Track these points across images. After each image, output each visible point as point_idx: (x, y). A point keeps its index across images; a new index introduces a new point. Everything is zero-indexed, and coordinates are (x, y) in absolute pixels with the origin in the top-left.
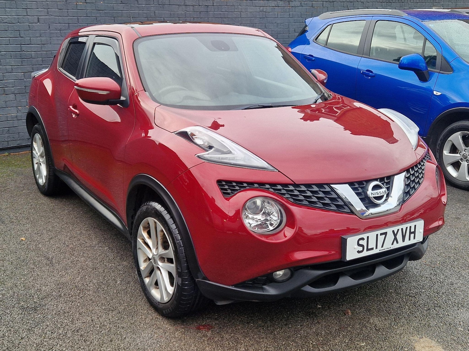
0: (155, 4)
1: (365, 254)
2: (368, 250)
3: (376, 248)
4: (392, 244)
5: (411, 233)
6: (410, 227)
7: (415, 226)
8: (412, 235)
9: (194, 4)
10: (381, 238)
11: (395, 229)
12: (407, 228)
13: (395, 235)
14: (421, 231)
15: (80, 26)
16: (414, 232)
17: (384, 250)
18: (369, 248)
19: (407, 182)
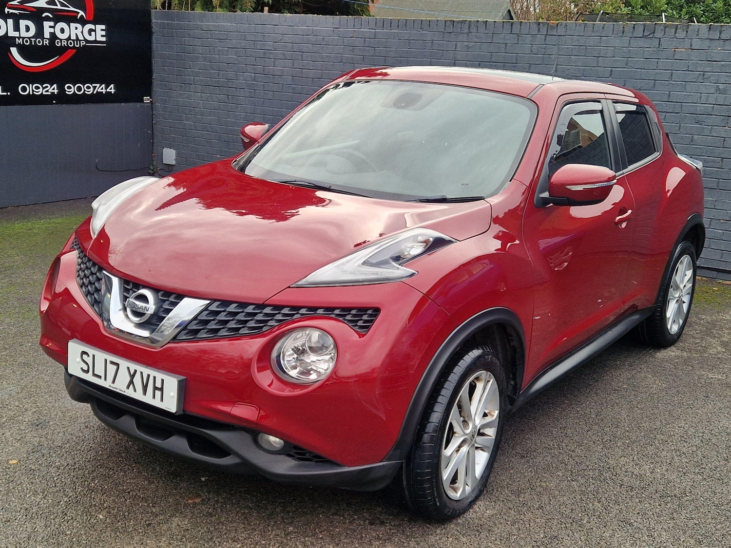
1: (89, 377)
2: (94, 375)
3: (105, 380)
4: (128, 387)
5: (155, 388)
6: (155, 378)
7: (163, 380)
8: (158, 393)
10: (112, 369)
11: (133, 366)
12: (149, 376)
14: (172, 394)
15: (673, 84)
16: (161, 389)
17: (116, 388)
18: (95, 373)
19: (203, 317)
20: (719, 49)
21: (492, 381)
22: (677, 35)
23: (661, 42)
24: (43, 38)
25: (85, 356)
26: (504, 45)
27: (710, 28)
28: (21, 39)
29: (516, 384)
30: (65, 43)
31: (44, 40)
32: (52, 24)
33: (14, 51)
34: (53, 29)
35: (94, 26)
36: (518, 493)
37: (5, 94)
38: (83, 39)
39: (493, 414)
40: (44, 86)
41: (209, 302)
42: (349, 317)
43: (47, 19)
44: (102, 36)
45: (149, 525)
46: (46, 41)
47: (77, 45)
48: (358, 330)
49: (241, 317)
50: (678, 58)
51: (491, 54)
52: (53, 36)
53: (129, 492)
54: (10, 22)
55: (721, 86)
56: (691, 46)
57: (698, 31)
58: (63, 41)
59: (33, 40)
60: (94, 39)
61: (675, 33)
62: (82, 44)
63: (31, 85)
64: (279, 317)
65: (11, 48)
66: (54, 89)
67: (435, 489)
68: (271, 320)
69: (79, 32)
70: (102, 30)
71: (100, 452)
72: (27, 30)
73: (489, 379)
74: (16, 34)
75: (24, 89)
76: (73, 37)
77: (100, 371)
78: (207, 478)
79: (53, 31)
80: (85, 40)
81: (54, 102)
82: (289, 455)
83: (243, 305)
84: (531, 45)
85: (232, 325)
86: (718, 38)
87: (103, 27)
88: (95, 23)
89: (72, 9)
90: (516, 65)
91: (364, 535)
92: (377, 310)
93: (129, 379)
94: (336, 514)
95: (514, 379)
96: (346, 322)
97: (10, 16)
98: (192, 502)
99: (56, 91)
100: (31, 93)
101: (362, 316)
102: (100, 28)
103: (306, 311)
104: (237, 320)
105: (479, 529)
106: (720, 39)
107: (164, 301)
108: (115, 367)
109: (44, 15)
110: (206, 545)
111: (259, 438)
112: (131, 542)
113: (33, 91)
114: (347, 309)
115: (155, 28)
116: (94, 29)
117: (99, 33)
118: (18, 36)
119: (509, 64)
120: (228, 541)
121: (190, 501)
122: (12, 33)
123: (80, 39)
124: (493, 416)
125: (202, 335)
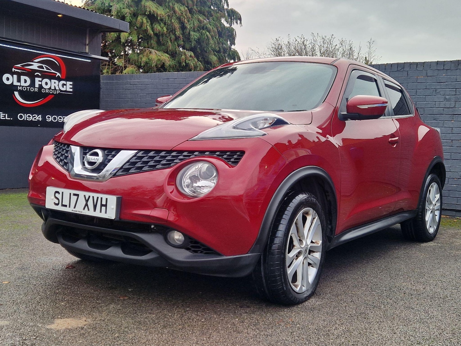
1: (59, 208)
2: (63, 205)
3: (70, 207)
4: (84, 209)
5: (102, 205)
6: (102, 198)
7: (107, 199)
8: (104, 208)
10: (74, 198)
11: (87, 194)
12: (98, 198)
13: (87, 201)
14: (112, 207)
15: (418, 97)
16: (106, 206)
17: (76, 211)
18: (63, 204)
19: (133, 160)
20: (444, 75)
21: (317, 217)
22: (417, 69)
23: (408, 73)
24: (35, 87)
25: (57, 195)
27: (437, 64)
28: (21, 87)
29: (332, 228)
30: (48, 91)
31: (35, 88)
32: (40, 79)
33: (16, 93)
34: (41, 82)
35: (65, 82)
36: (337, 296)
37: (9, 119)
38: (58, 89)
39: (318, 243)
40: (33, 115)
41: (137, 151)
42: (225, 156)
43: (38, 76)
44: (71, 88)
45: (94, 307)
46: (36, 89)
47: (55, 92)
48: (231, 164)
49: (157, 158)
50: (419, 82)
52: (41, 87)
53: (81, 295)
54: (15, 76)
55: (447, 97)
56: (427, 74)
57: (430, 66)
58: (46, 90)
59: (28, 88)
60: (65, 90)
61: (417, 68)
62: (57, 92)
63: (25, 115)
64: (181, 157)
65: (15, 92)
66: (39, 118)
67: (282, 276)
68: (176, 159)
69: (56, 85)
70: (71, 85)
71: (62, 279)
72: (25, 82)
73: (314, 217)
74: (18, 84)
75: (21, 117)
76: (53, 88)
77: (66, 202)
78: (132, 290)
79: (41, 84)
80: (60, 90)
81: (39, 125)
82: (188, 249)
83: (158, 151)
85: (152, 163)
86: (443, 69)
87: (71, 83)
88: (67, 80)
89: (53, 71)
91: (236, 312)
92: (243, 152)
93: (85, 203)
94: (218, 303)
95: (331, 224)
96: (223, 159)
97: (15, 73)
98: (122, 298)
99: (40, 119)
100: (25, 119)
101: (234, 155)
102: (69, 83)
103: (198, 153)
104: (154, 160)
105: (313, 309)
107: (108, 155)
108: (76, 197)
109: (36, 74)
110: (132, 315)
111: (168, 237)
112: (83, 314)
113: (27, 118)
114: (223, 152)
115: (102, 85)
116: (65, 84)
117: (69, 86)
118: (20, 85)
120: (147, 314)
121: (121, 298)
122: (16, 83)
123: (57, 89)
124: (318, 244)
125: (132, 171)
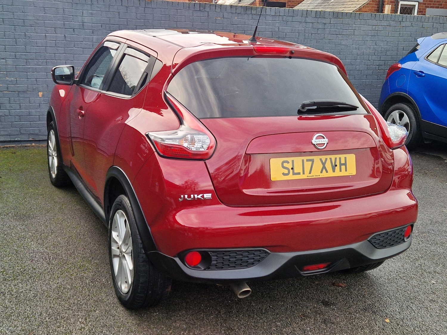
0: (280, 20)
9: (313, 21)
20: (236, 18)
23: (209, 14)
26: (117, 14)
51: (109, 19)
56: (223, 16)
57: (226, 9)
84: (135, 14)
90: (127, 26)
106: (236, 13)
119: (122, 26)
